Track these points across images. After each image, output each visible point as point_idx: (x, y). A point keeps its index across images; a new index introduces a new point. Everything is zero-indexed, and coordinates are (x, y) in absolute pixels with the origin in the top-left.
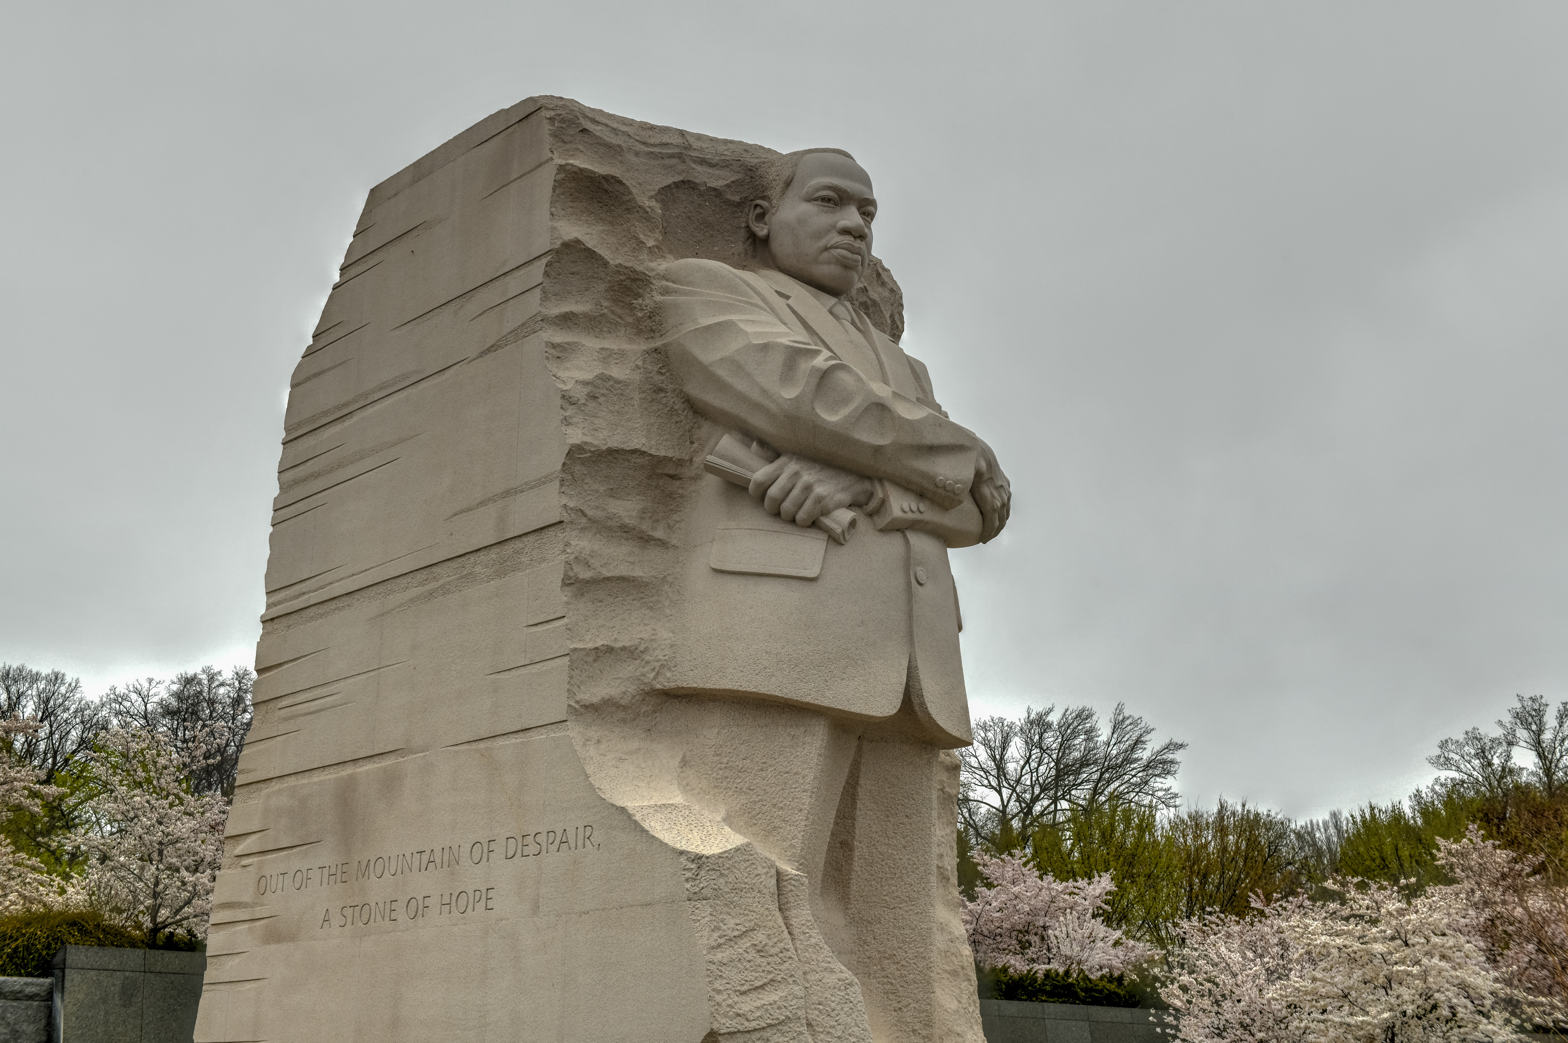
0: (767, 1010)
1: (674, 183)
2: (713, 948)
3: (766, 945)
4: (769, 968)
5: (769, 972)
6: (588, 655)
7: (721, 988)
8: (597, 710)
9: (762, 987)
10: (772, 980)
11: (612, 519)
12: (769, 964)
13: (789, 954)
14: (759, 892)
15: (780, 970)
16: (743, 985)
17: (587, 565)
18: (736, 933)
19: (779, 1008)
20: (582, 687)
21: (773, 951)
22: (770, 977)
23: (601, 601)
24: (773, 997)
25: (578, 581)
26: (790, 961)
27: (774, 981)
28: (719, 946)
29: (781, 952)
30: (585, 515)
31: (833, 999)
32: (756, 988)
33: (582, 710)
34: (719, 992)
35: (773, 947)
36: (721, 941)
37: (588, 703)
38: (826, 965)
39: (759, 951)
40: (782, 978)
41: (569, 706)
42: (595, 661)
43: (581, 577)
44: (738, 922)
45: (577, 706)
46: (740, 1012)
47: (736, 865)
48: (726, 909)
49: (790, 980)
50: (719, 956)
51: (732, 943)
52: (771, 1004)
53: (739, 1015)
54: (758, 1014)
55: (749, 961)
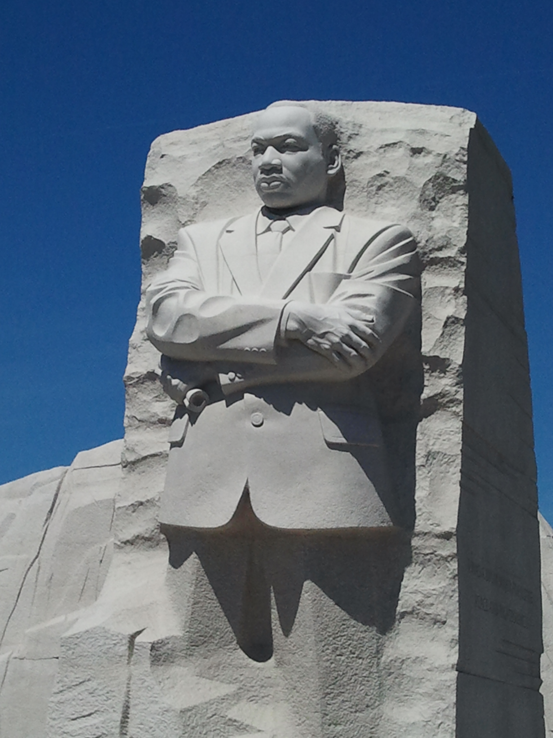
0: (87, 730)
1: (214, 166)
2: (55, 693)
3: (96, 689)
4: (97, 704)
5: (97, 706)
6: (127, 509)
7: (56, 717)
8: (132, 544)
9: (89, 715)
10: (96, 711)
11: (153, 416)
12: (97, 701)
13: (114, 694)
14: (99, 656)
15: (104, 704)
16: (73, 714)
17: (133, 450)
18: (74, 684)
19: (97, 728)
20: (124, 531)
21: (101, 693)
22: (96, 709)
23: (144, 472)
24: (96, 721)
25: (129, 463)
26: (113, 698)
27: (99, 711)
28: (61, 691)
29: (108, 693)
30: (137, 419)
31: (153, 721)
32: (84, 717)
33: (123, 545)
34: (54, 719)
35: (101, 690)
36: (61, 689)
37: (124, 540)
38: (154, 699)
39: (90, 693)
40: (105, 709)
41: (115, 544)
42: (133, 512)
43: (129, 460)
44: (77, 676)
45: (119, 543)
46: (66, 731)
47: (84, 642)
48: (72, 669)
49: (112, 710)
50: (59, 697)
51: (71, 689)
52: (91, 726)
53: (65, 733)
54: (80, 732)
55: (81, 700)
